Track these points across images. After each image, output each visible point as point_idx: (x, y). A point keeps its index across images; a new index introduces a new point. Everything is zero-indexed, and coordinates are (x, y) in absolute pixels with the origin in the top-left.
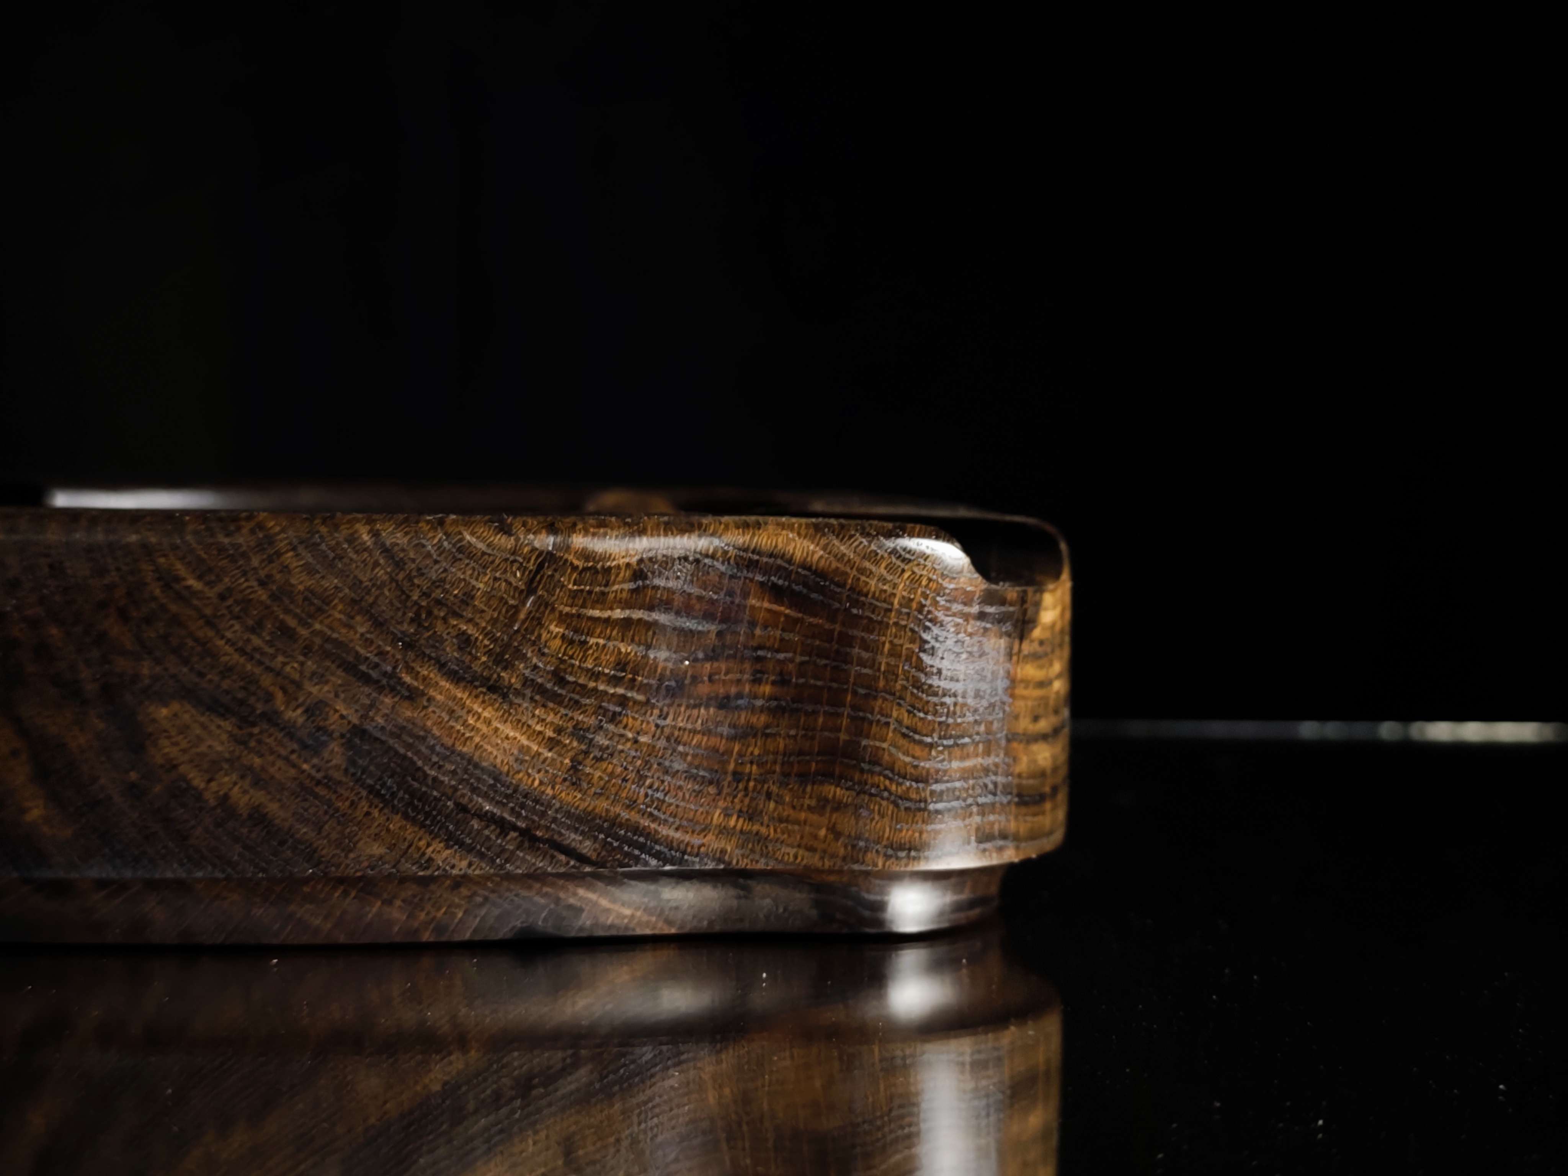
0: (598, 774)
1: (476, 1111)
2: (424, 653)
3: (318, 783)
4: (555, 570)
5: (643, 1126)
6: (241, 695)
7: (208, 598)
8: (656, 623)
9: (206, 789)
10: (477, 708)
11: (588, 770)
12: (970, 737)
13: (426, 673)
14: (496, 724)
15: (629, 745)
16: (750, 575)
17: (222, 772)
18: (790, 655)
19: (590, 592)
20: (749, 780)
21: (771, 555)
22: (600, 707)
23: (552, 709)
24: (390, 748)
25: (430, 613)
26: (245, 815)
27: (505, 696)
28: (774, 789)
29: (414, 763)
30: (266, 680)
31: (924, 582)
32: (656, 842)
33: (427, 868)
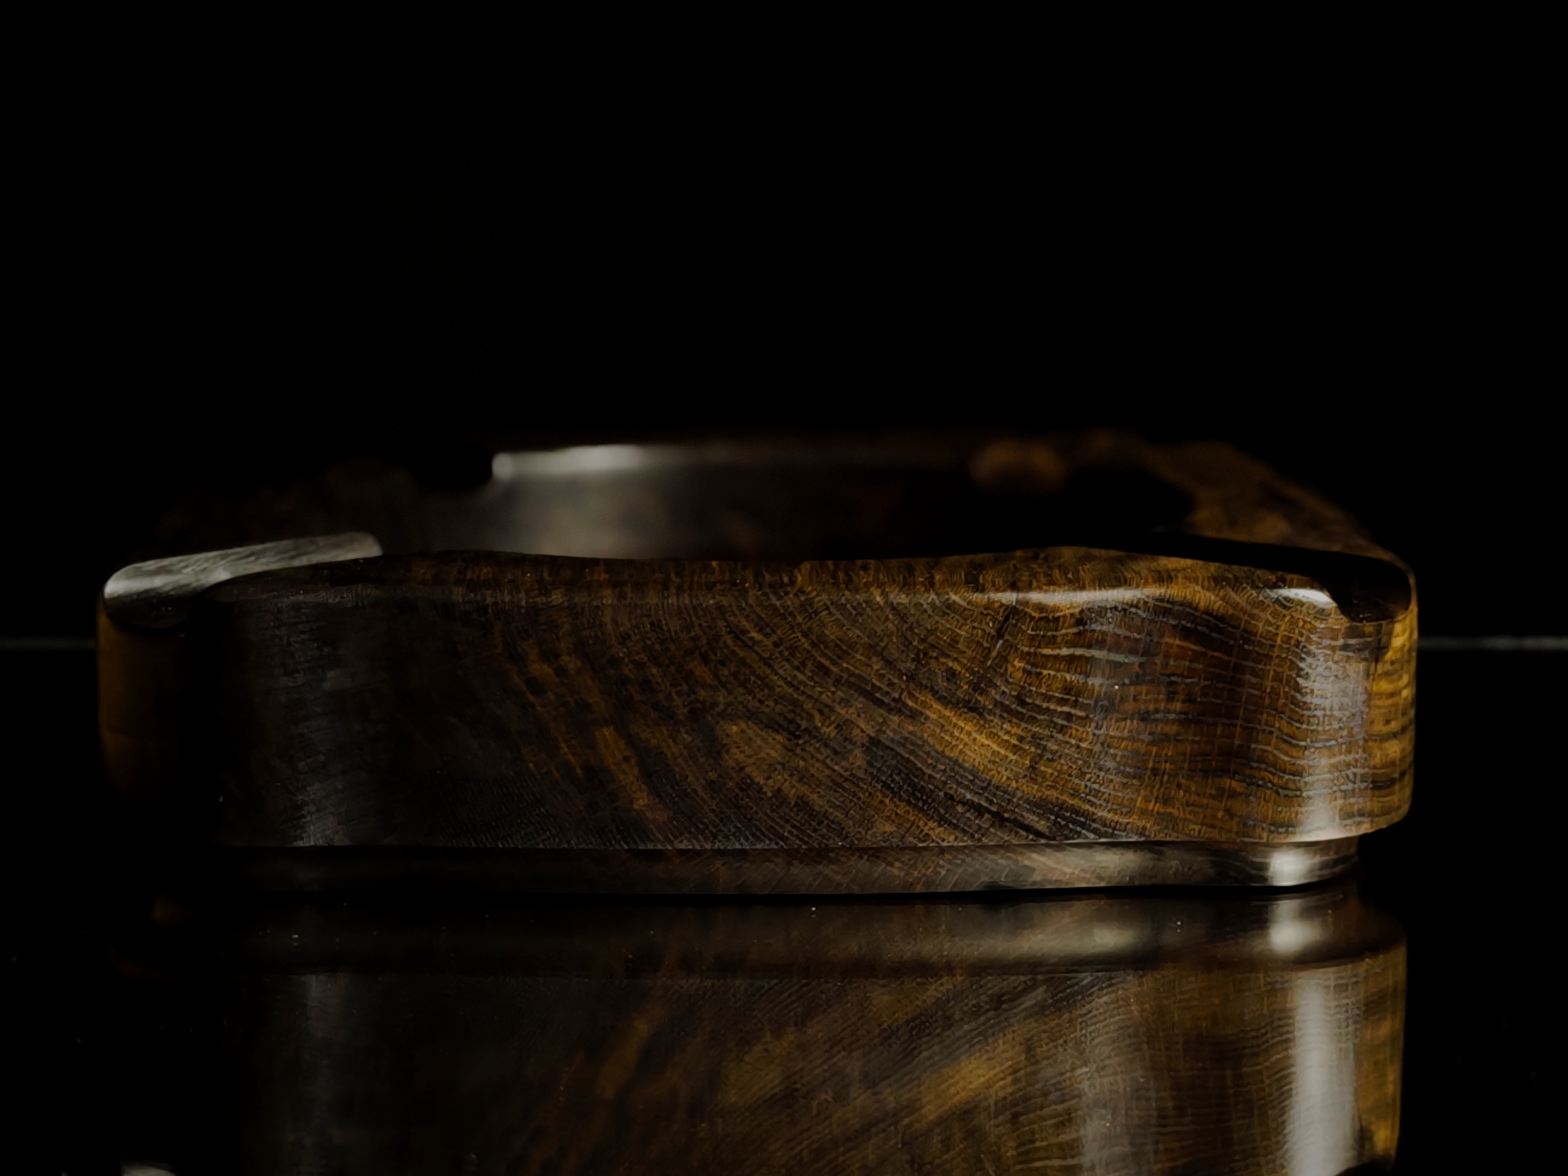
0: (1050, 771)
1: (961, 1019)
2: (921, 685)
3: (846, 780)
4: (1017, 621)
5: (1084, 1032)
6: (790, 716)
7: (766, 646)
8: (1093, 657)
9: (765, 784)
10: (961, 724)
11: (1043, 769)
12: (1336, 740)
13: (923, 698)
14: (974, 735)
15: (1073, 749)
16: (1165, 620)
17: (777, 772)
18: (1196, 680)
19: (1043, 636)
20: (1163, 774)
21: (1182, 604)
22: (1052, 722)
23: (1016, 724)
24: (898, 754)
25: (925, 655)
26: (793, 803)
27: (981, 715)
28: (1183, 781)
29: (914, 764)
30: (808, 706)
31: (1301, 623)
32: (1094, 821)
33: (924, 841)
